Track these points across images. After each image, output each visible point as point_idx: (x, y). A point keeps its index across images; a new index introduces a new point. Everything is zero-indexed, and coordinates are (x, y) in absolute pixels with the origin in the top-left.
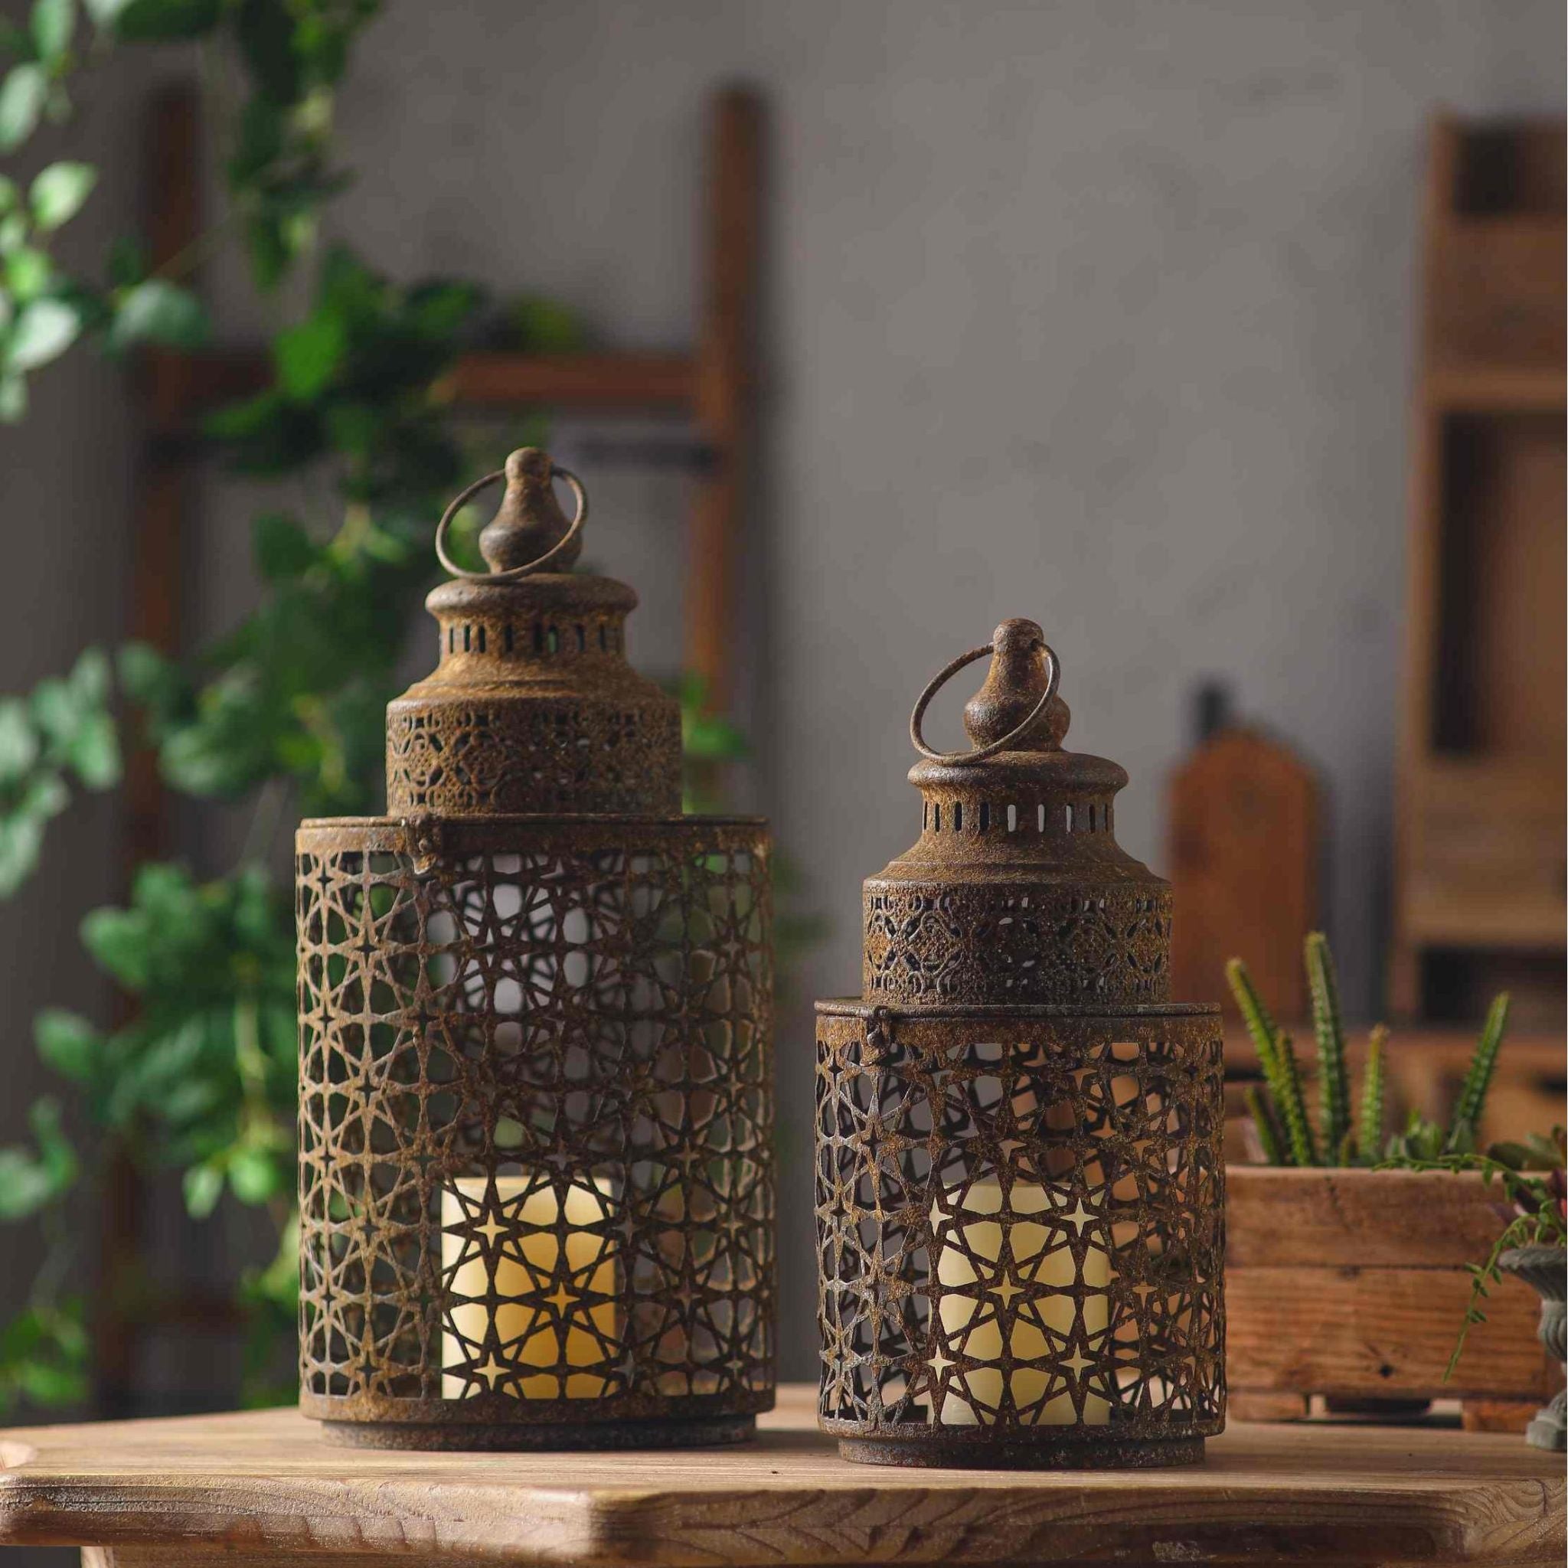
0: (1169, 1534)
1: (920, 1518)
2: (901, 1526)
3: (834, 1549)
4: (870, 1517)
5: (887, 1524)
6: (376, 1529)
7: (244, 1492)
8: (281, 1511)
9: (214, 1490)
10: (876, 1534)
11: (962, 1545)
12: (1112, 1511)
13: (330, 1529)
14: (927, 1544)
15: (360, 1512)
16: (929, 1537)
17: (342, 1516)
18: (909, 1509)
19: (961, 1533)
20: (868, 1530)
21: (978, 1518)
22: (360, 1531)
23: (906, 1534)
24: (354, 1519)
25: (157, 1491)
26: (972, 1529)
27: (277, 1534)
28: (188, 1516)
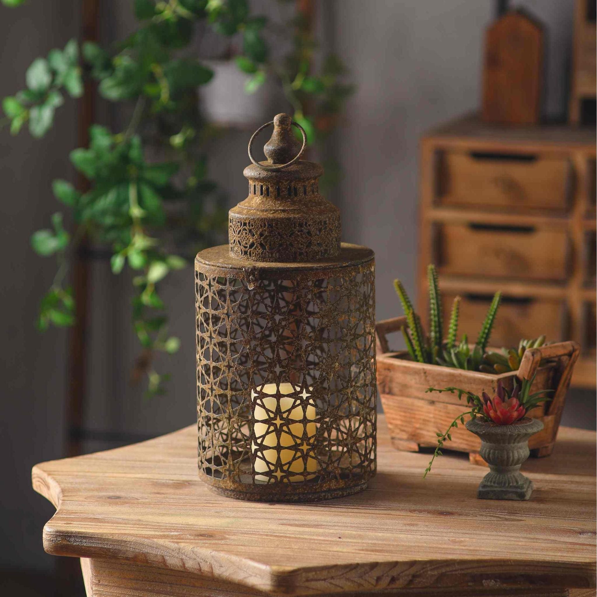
0: (488, 577)
1: (394, 573)
2: (388, 576)
3: (362, 585)
4: (376, 573)
5: (383, 575)
6: (190, 564)
7: (140, 544)
8: (154, 552)
9: (129, 542)
10: (378, 579)
11: (411, 582)
12: (467, 569)
13: (173, 561)
14: (397, 582)
15: (184, 557)
16: (398, 579)
17: (177, 558)
18: (390, 570)
19: (410, 578)
20: (375, 578)
21: (417, 572)
22: (184, 564)
23: (389, 579)
24: (182, 559)
25: (108, 540)
26: (414, 576)
27: (153, 561)
28: (120, 551)
